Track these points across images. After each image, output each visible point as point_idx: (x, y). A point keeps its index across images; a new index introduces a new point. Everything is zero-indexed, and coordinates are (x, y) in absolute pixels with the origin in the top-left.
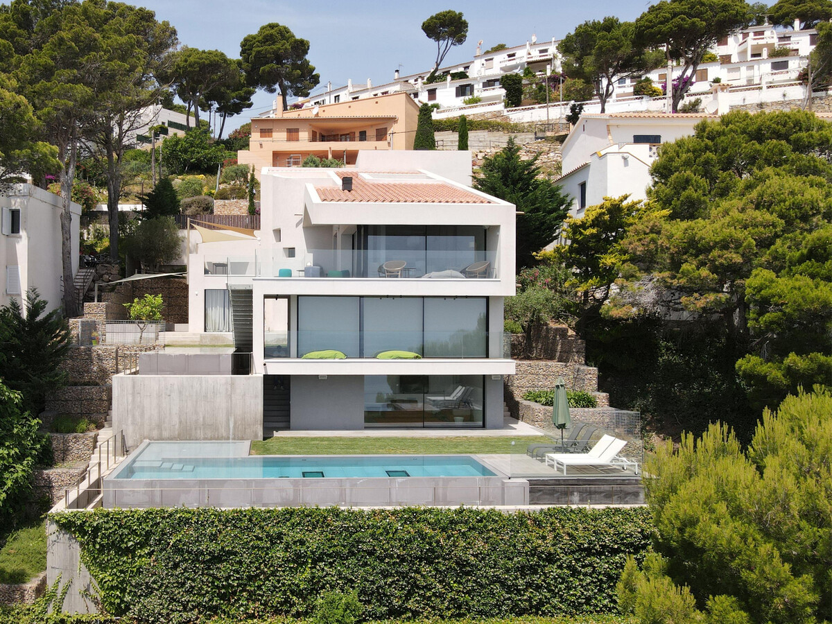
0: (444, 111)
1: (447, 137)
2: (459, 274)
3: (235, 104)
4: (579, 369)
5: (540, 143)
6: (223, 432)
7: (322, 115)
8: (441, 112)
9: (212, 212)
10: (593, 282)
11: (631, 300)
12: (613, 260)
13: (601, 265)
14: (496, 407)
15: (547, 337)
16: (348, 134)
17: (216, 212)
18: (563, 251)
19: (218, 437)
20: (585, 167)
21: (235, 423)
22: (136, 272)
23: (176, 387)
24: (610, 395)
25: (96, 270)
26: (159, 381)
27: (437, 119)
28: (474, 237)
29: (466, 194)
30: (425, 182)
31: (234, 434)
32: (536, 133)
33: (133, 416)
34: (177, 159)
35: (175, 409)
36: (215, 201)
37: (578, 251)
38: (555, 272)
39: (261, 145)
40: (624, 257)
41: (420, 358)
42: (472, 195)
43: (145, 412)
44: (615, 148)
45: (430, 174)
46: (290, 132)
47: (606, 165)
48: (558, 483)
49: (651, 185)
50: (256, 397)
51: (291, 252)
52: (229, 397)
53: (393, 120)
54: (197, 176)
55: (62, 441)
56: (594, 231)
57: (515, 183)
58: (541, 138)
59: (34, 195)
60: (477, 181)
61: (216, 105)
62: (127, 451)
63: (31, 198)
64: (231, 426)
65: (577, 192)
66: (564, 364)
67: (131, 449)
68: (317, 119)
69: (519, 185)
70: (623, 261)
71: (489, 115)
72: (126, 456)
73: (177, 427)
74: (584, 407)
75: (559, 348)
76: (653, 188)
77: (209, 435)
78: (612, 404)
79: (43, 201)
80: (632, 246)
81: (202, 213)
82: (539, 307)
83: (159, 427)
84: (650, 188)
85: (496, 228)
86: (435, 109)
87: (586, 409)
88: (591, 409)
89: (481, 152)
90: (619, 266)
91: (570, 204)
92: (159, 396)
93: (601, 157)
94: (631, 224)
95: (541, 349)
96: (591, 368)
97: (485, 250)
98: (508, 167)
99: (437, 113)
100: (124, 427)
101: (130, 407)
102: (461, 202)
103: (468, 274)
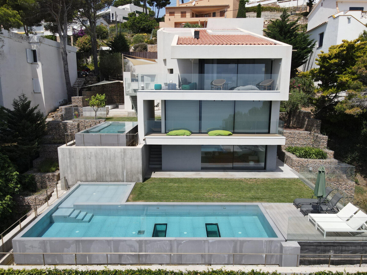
0: (250, 3)
1: (251, 15)
2: (255, 87)
3: (163, 3)
4: (317, 136)
5: (293, 16)
6: (120, 178)
7: (197, 5)
8: (249, 4)
9: (147, 50)
10: (332, 91)
11: (358, 103)
12: (347, 79)
13: (339, 81)
14: (272, 158)
15: (299, 116)
16: (208, 14)
17: (149, 50)
18: (315, 72)
19: (118, 180)
20: (325, 24)
21: (127, 173)
22: (105, 79)
23: (93, 154)
24: (334, 152)
25: (86, 79)
26: (84, 150)
27: (247, 7)
28: (265, 64)
29: (261, 40)
30: (239, 34)
31: (126, 179)
32: (291, 12)
33: (71, 169)
34: (136, 27)
35: (94, 166)
36: (148, 45)
37: (323, 73)
38: (304, 81)
39: (169, 19)
40: (353, 77)
41: (231, 135)
42: (265, 40)
43: (77, 167)
44: (342, 13)
45: (242, 30)
46: (182, 13)
47: (338, 22)
48: (319, 244)
49: (362, 34)
50: (138, 159)
51: (171, 71)
52: (123, 160)
53: (228, 6)
54: (143, 34)
55: (40, 178)
56: (337, 61)
57: (286, 34)
58: (294, 14)
59: (43, 42)
60: (266, 33)
61: (156, 4)
62: (69, 188)
63: (41, 44)
64: (125, 175)
65: (318, 38)
66: (309, 132)
67: (71, 186)
68: (195, 7)
69: (288, 35)
70: (353, 79)
71: (271, 4)
72: (68, 190)
73: (95, 175)
74: (320, 159)
75: (306, 123)
76: (363, 35)
77: (113, 179)
78: (335, 157)
79: (50, 46)
80: (360, 70)
81: (142, 51)
82: (298, 102)
83: (85, 175)
84: (362, 35)
85: (280, 60)
86: (247, 2)
87: (321, 160)
88: (324, 160)
89: (266, 21)
90: (351, 82)
91: (314, 45)
92: (84, 158)
93: (335, 18)
94: (360, 57)
95: (295, 121)
96: (324, 136)
97: (271, 73)
98: (282, 25)
99: (248, 4)
100: (66, 175)
101: (68, 164)
102: (259, 44)
103: (261, 87)
